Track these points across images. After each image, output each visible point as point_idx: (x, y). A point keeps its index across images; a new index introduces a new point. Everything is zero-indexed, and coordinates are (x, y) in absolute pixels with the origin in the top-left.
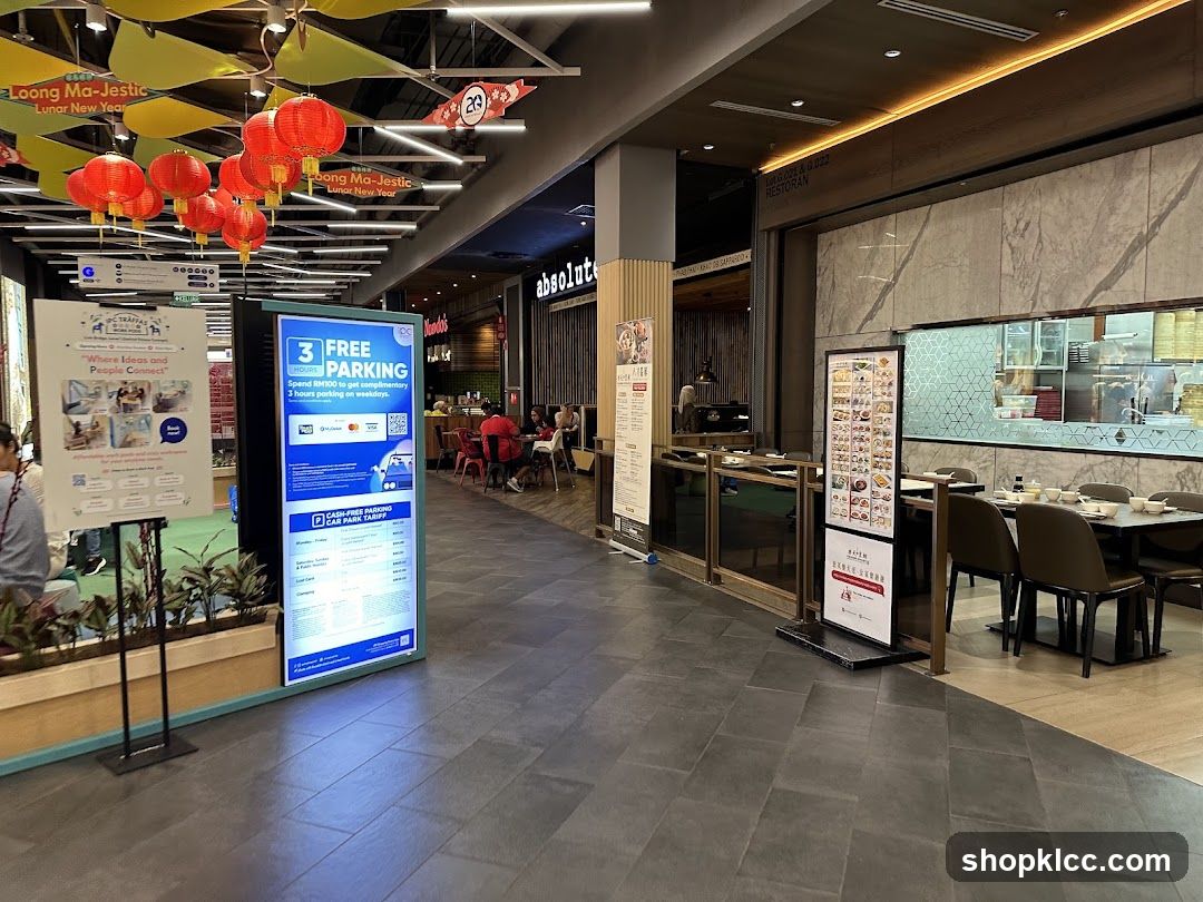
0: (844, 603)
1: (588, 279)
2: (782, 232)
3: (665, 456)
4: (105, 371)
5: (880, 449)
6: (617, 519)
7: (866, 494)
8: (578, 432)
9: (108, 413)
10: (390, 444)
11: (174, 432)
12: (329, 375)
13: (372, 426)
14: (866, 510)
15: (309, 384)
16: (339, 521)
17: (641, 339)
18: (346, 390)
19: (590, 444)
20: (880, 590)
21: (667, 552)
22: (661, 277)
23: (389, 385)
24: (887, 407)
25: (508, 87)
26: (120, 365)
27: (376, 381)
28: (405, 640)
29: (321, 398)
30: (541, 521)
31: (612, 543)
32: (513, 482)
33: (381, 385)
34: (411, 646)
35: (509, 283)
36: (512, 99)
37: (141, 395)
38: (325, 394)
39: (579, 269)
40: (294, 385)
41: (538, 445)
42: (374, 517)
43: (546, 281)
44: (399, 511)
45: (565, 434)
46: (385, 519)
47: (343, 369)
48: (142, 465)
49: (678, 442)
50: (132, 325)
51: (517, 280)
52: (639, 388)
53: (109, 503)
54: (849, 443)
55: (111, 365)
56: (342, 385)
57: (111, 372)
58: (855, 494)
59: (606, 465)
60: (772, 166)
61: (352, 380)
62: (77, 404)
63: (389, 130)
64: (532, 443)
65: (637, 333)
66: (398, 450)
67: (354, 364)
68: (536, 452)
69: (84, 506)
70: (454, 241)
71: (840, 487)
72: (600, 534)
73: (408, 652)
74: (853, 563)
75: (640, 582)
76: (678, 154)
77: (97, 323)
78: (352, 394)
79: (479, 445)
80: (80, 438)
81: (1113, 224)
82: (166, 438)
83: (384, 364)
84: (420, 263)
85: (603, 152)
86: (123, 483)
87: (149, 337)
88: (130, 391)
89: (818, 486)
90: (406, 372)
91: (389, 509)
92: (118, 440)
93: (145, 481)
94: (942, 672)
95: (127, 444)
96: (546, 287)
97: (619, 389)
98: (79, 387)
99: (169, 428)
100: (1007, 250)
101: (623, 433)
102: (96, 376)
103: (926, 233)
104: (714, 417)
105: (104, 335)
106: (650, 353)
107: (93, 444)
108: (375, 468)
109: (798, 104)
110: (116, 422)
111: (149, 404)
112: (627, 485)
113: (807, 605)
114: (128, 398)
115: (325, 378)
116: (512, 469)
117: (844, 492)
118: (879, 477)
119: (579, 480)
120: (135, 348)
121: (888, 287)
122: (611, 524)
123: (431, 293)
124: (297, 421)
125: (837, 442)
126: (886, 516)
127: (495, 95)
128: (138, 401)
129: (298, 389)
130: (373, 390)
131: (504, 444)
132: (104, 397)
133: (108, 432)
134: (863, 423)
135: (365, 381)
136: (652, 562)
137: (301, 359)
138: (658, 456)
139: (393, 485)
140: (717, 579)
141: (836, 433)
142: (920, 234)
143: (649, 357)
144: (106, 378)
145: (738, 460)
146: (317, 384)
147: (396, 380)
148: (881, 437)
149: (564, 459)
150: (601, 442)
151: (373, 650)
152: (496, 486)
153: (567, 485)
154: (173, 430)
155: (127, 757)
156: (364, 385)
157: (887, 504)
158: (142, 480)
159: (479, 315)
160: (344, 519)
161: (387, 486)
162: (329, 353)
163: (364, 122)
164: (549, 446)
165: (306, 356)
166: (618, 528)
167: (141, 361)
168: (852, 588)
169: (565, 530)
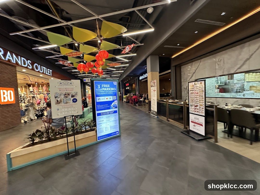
0: (194, 127)
1: (147, 76)
2: (175, 66)
3: (159, 101)
4: (62, 91)
5: (201, 99)
6: (152, 111)
7: (198, 107)
8: (146, 97)
9: (63, 98)
10: (113, 101)
11: (75, 101)
12: (103, 90)
13: (110, 98)
14: (198, 110)
15: (99, 92)
16: (105, 114)
17: (154, 83)
18: (106, 93)
19: (147, 99)
20: (202, 125)
21: (160, 116)
22: (157, 74)
23: (113, 91)
24: (202, 91)
25: (131, 45)
26: (65, 90)
27: (111, 91)
28: (117, 133)
29: (102, 94)
30: (141, 110)
31: (151, 114)
32: (137, 105)
33: (112, 91)
34: (118, 134)
35: (136, 78)
36: (132, 47)
37: (69, 95)
38: (102, 93)
39: (145, 75)
40: (97, 92)
41: (140, 100)
42: (111, 113)
43: (141, 77)
44: (115, 112)
45: (144, 98)
46: (113, 113)
47: (105, 89)
48: (69, 106)
49: (161, 99)
50: (67, 83)
51: (137, 78)
52: (154, 90)
53: (64, 113)
54: (194, 98)
55: (63, 90)
56: (105, 92)
57: (63, 91)
58: (196, 107)
59: (150, 102)
60: (173, 57)
61: (107, 91)
62: (57, 97)
63: (118, 57)
64: (139, 99)
65: (154, 82)
66: (115, 102)
67: (107, 88)
68: (140, 101)
69: (59, 114)
70: (128, 73)
71: (192, 106)
72: (149, 113)
73: (118, 135)
74: (195, 120)
75: (156, 121)
76: (159, 56)
77: (60, 83)
78: (107, 93)
79: (132, 100)
80: (58, 102)
81: (240, 57)
82: (73, 102)
83: (112, 88)
84: (124, 76)
85: (148, 57)
86: (66, 110)
87: (70, 85)
88: (67, 94)
89: (188, 106)
90: (116, 89)
91: (114, 112)
92: (65, 102)
93: (70, 109)
94: (217, 142)
95: (67, 103)
96: (141, 78)
97: (151, 91)
98: (58, 94)
99: (74, 100)
100: (217, 64)
101: (152, 98)
102: (61, 92)
103: (201, 64)
104: (165, 95)
105: (62, 85)
106: (156, 85)
107: (60, 103)
108: (111, 105)
109: (178, 45)
110: (64, 99)
111: (70, 96)
112: (153, 105)
113: (186, 127)
114: (67, 95)
115: (102, 91)
116: (137, 103)
117: (193, 107)
118: (201, 104)
119: (146, 104)
120: (67, 87)
121: (194, 73)
122: (151, 111)
123: (126, 80)
124: (97, 98)
125: (191, 98)
126: (203, 112)
127: (130, 47)
128: (68, 96)
129: (98, 93)
130: (110, 92)
131: (135, 100)
132: (62, 95)
133: (63, 101)
134: (197, 95)
135: (109, 91)
136: (158, 117)
137: (98, 88)
138: (158, 101)
139: (114, 108)
140: (169, 121)
141: (191, 96)
142: (199, 64)
143: (156, 86)
144: (63, 92)
145: (170, 101)
146: (101, 92)
147: (114, 90)
148: (201, 97)
149: (144, 101)
150: (149, 99)
151: (112, 135)
152: (135, 105)
153: (144, 105)
154: (75, 100)
155: (69, 156)
156: (109, 92)
157: (203, 109)
158: (69, 109)
159: (133, 83)
160: (106, 114)
161: (113, 108)
162: (103, 87)
163: (114, 56)
164: (142, 100)
165: (99, 87)
166: (152, 112)
167: (68, 89)
168: (195, 124)
169: (144, 112)
